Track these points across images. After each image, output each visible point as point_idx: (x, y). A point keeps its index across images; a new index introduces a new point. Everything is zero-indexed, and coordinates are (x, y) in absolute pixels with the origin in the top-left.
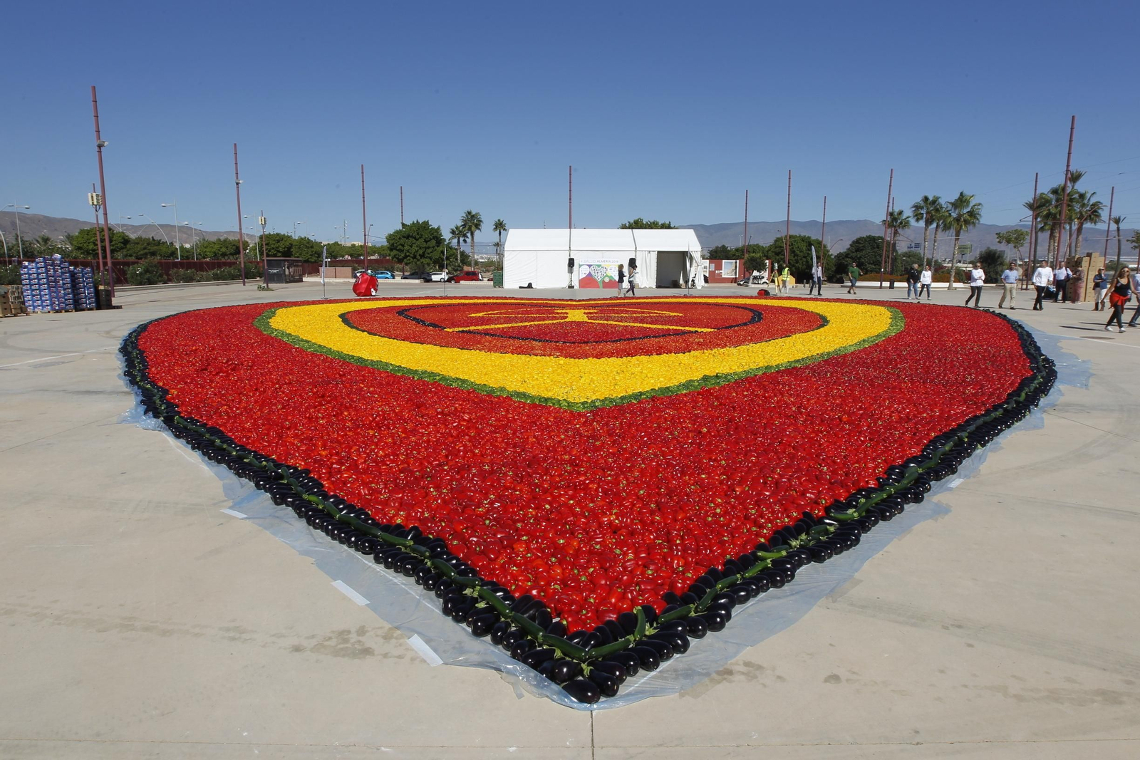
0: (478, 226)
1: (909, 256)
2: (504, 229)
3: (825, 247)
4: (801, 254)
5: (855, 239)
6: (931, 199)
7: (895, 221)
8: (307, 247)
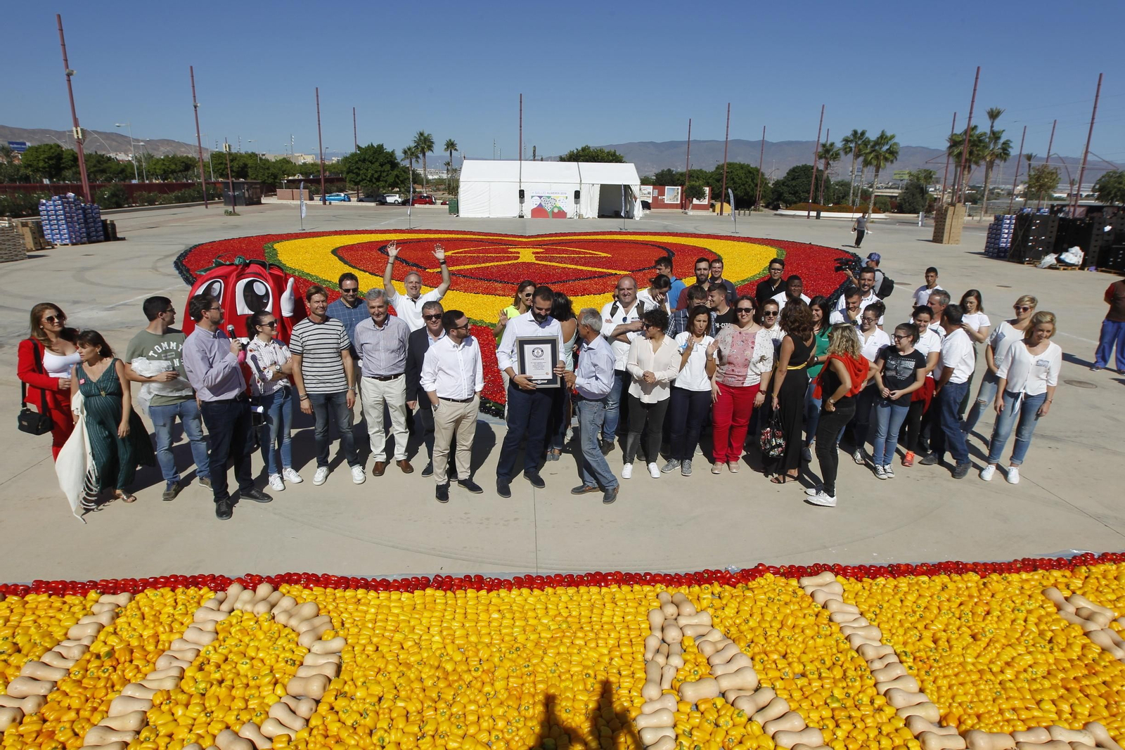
0: (430, 148)
1: (842, 185)
2: (456, 150)
3: (763, 174)
4: (740, 181)
5: (791, 167)
6: (859, 132)
7: (827, 153)
8: (264, 169)
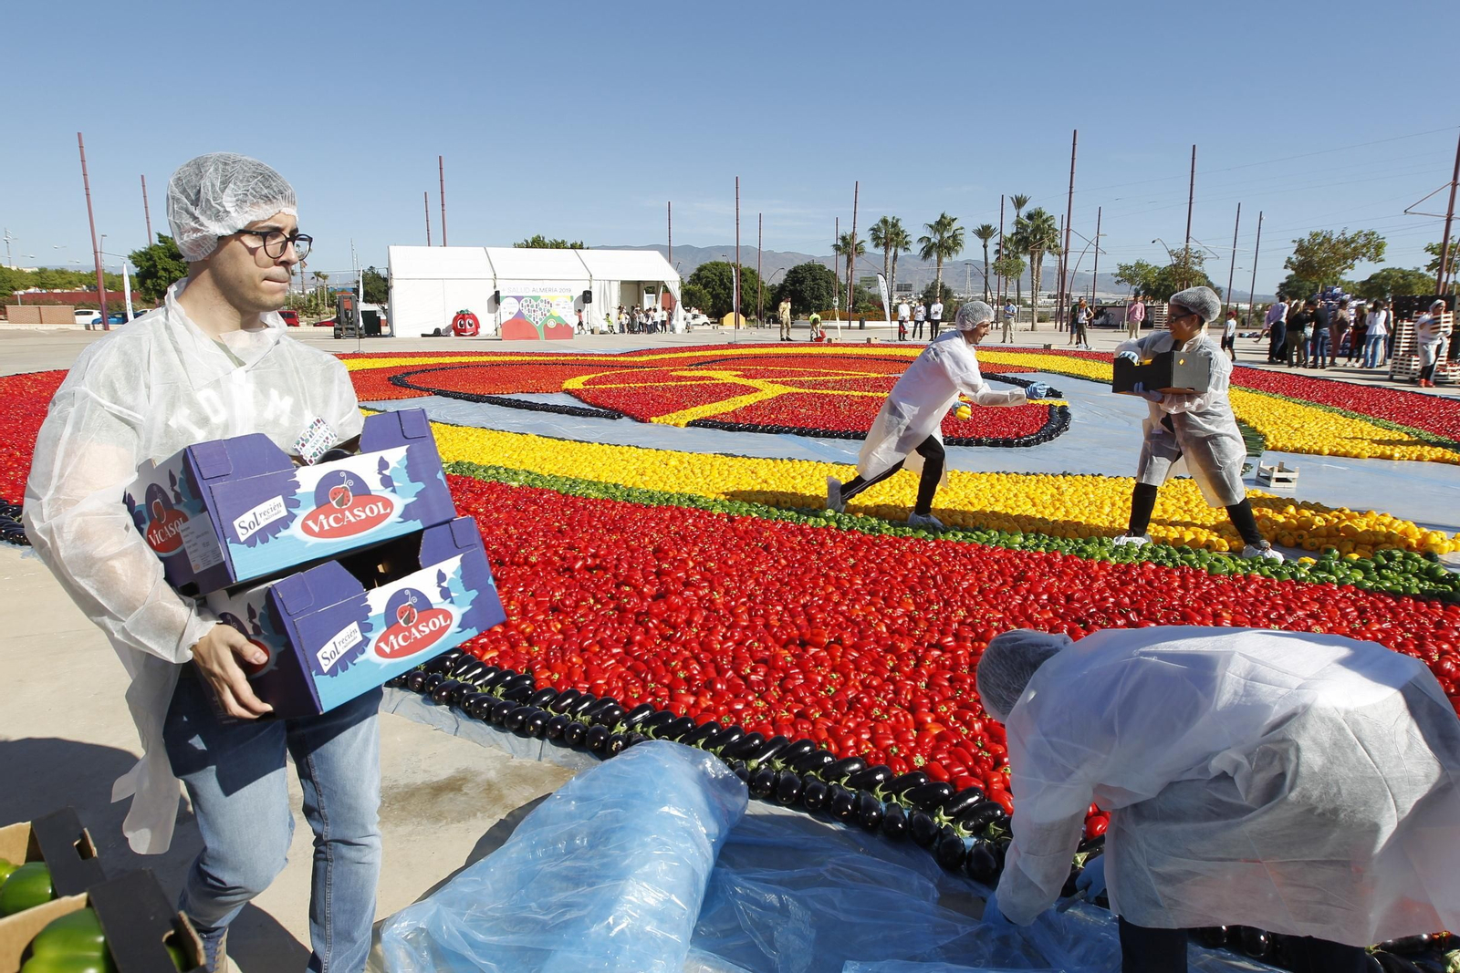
6: (890, 220)
7: (847, 247)
